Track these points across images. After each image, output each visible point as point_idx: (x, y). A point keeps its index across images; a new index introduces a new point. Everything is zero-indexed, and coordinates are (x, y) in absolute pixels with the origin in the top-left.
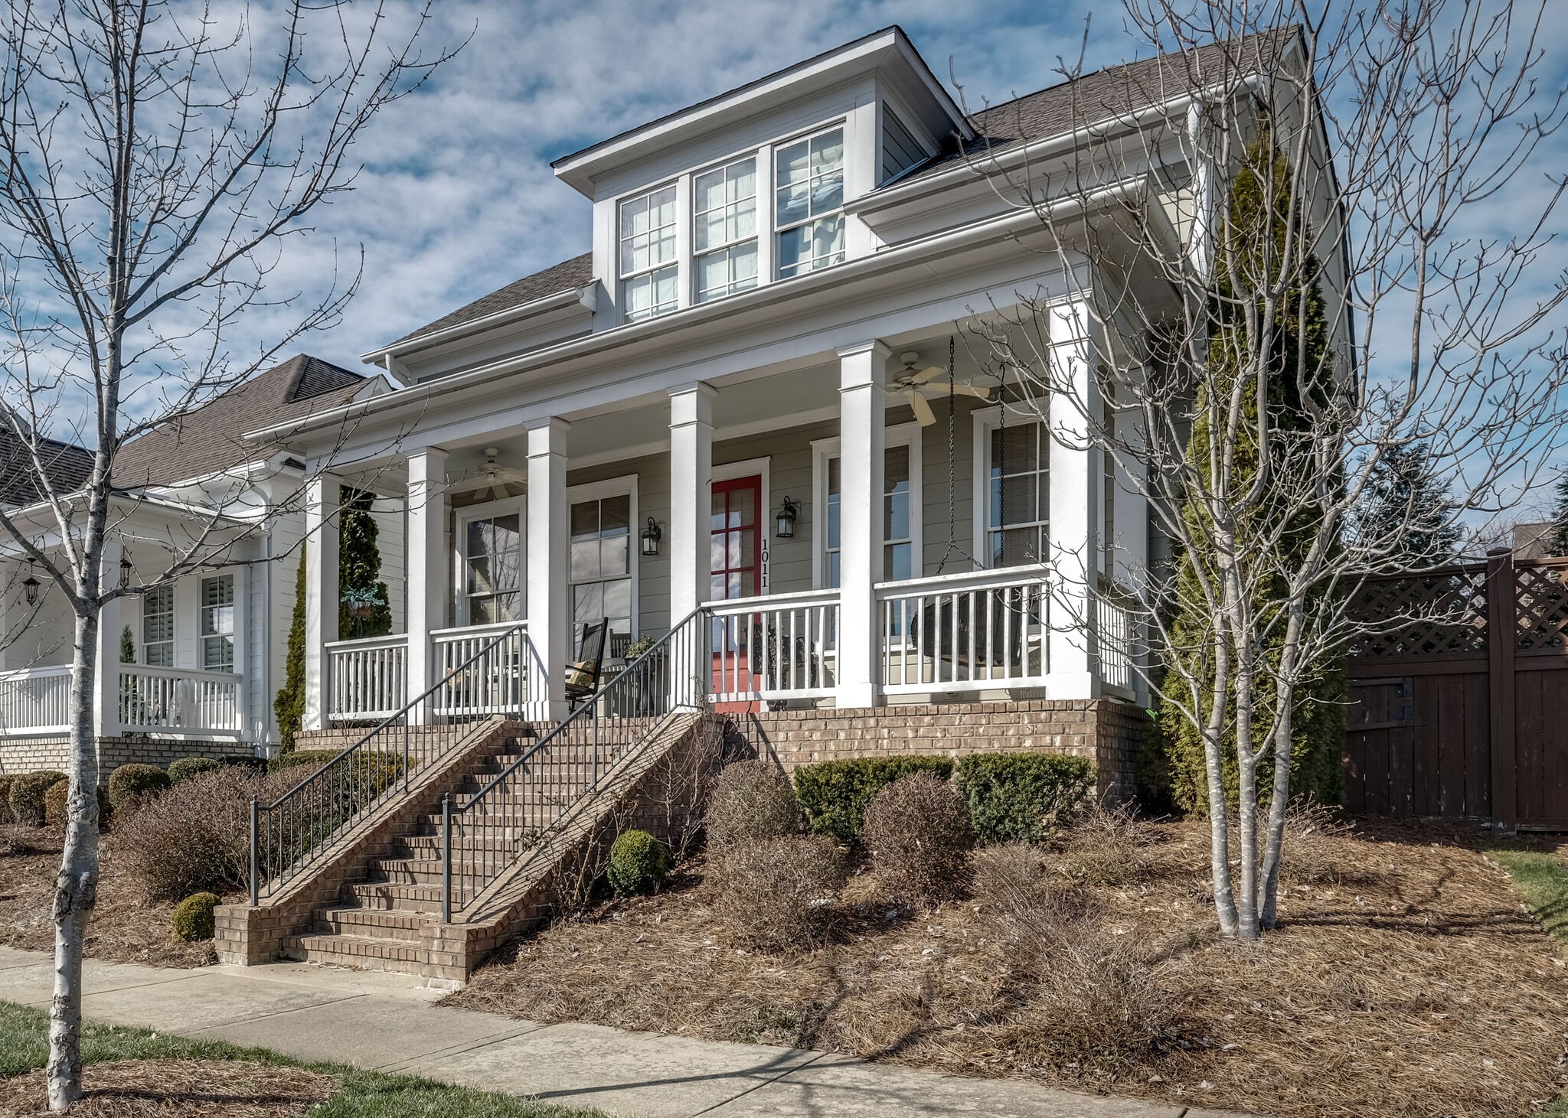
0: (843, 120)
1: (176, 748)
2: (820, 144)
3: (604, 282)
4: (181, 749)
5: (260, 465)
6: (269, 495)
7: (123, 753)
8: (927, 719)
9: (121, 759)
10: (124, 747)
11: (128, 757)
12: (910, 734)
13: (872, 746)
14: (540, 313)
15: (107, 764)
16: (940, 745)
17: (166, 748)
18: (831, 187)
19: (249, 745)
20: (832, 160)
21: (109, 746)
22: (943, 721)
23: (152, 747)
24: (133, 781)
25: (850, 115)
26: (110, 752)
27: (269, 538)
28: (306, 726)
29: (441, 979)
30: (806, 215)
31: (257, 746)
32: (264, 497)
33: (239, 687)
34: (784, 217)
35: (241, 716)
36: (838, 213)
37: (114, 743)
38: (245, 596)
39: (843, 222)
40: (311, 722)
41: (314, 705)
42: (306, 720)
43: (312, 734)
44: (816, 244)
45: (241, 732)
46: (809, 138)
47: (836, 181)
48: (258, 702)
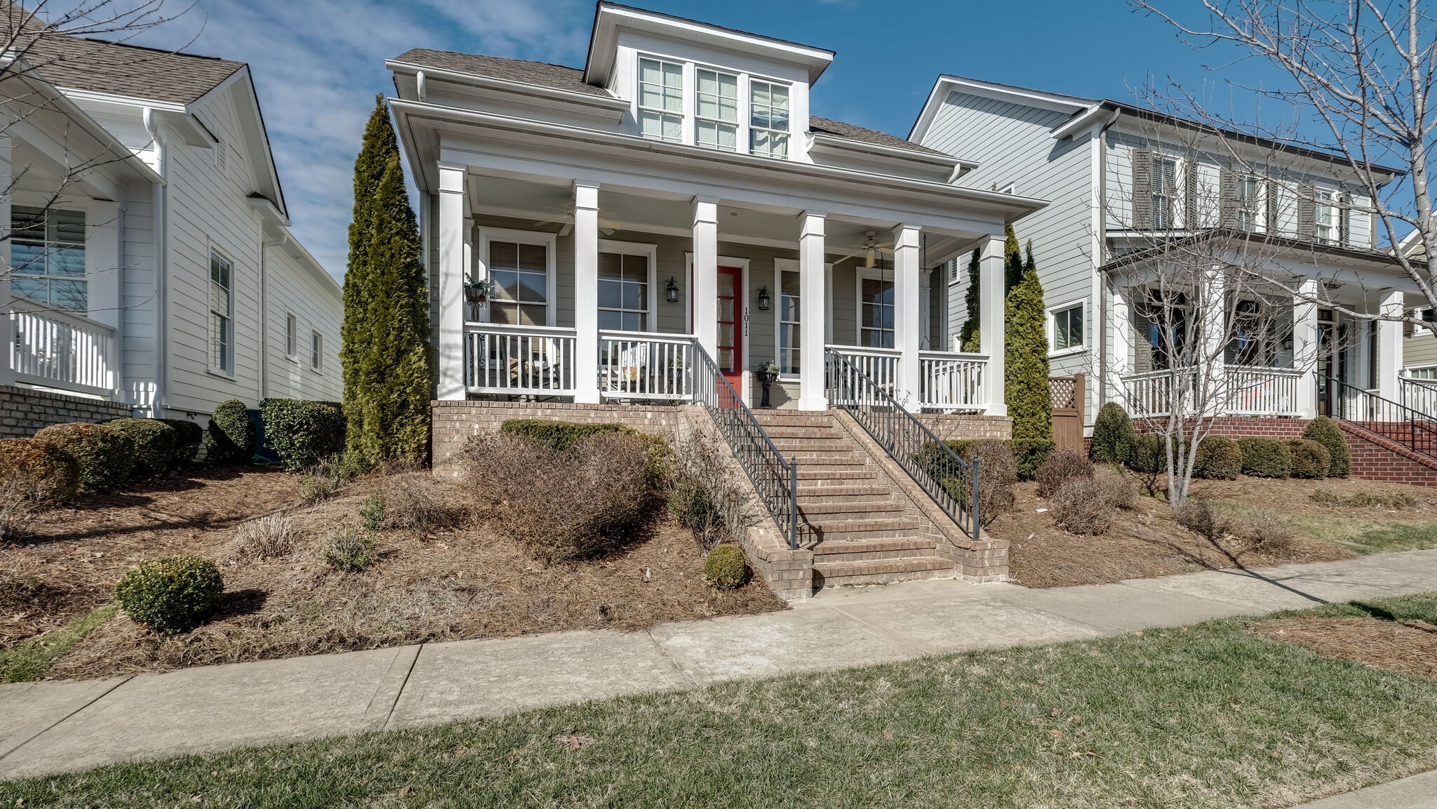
0: (791, 84)
2: (776, 89)
3: (629, 103)
5: (181, 108)
6: (164, 141)
7: (22, 407)
9: (18, 415)
10: (21, 400)
11: (26, 413)
14: (588, 105)
18: (780, 117)
19: (129, 407)
20: (779, 102)
21: (7, 398)
23: (48, 403)
24: (100, 444)
25: (795, 83)
26: (7, 406)
27: (165, 187)
28: (442, 395)
29: (991, 575)
30: (767, 126)
31: (140, 408)
32: (160, 143)
33: (110, 342)
34: (754, 121)
35: (110, 374)
36: (782, 133)
37: (12, 395)
38: (119, 241)
39: (784, 140)
40: (450, 392)
41: (452, 377)
42: (441, 389)
43: (458, 404)
44: (768, 144)
45: (112, 392)
46: (770, 83)
47: (782, 115)
48: (145, 361)
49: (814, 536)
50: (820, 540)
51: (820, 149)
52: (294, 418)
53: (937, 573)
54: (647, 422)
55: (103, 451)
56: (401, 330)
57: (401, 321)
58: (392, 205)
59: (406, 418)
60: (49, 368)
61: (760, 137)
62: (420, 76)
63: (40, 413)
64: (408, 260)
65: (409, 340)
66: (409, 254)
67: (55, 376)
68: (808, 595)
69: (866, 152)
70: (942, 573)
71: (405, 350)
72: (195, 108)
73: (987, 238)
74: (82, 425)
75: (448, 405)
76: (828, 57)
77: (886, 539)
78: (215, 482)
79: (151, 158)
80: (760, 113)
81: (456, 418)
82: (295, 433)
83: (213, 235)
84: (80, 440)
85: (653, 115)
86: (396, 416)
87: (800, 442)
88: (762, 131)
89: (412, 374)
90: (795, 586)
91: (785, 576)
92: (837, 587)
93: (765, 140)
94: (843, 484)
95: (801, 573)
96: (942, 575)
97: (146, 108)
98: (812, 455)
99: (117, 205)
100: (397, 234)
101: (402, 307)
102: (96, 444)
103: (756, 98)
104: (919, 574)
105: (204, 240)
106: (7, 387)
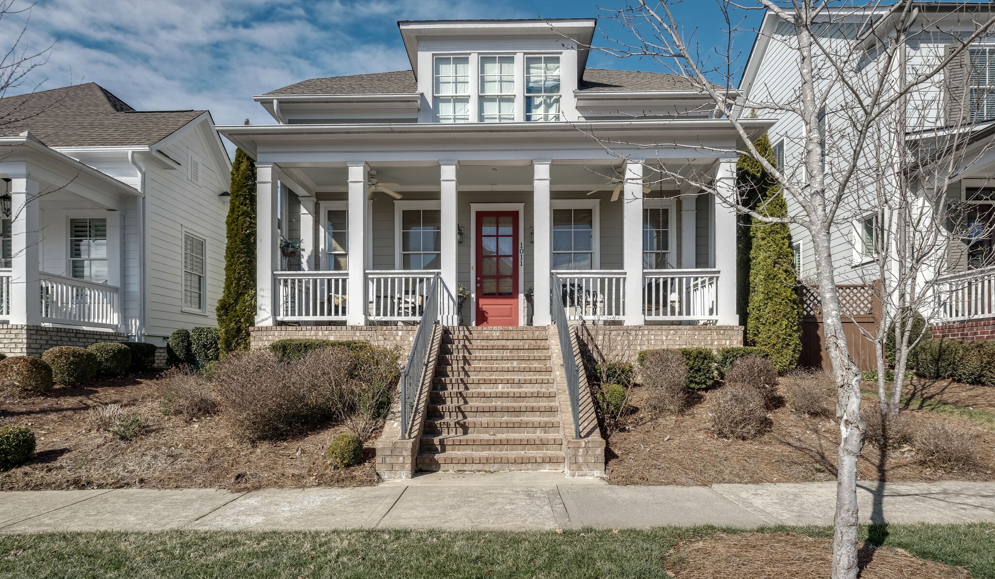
0: (561, 53)
1: (80, 336)
2: (548, 60)
3: (425, 95)
4: (83, 336)
5: (146, 148)
6: (144, 170)
7: (43, 338)
8: (672, 332)
9: (42, 342)
10: (44, 333)
11: (47, 341)
12: (664, 338)
13: (646, 343)
14: (390, 101)
15: (33, 346)
16: (678, 343)
17: (73, 335)
18: (553, 82)
19: (125, 335)
20: (552, 70)
21: (34, 332)
22: (679, 333)
23: (64, 334)
24: (72, 358)
25: (564, 51)
26: (34, 337)
27: (144, 198)
28: (258, 323)
29: (585, 470)
30: (541, 92)
31: (132, 336)
32: (140, 171)
33: (115, 296)
34: (529, 90)
35: (116, 315)
36: (555, 96)
37: (37, 331)
38: (121, 234)
39: (557, 101)
40: (263, 320)
41: (264, 310)
42: (257, 319)
43: (267, 329)
44: (543, 107)
45: (117, 326)
46: (543, 56)
47: (555, 80)
48: (134, 307)
49: (460, 430)
50: (465, 433)
51: (582, 103)
52: (207, 339)
53: (547, 466)
54: (398, 338)
55: (72, 363)
56: (239, 280)
57: (239, 273)
58: (240, 195)
59: (240, 339)
60: (71, 313)
61: (537, 101)
62: (275, 102)
63: (57, 341)
64: (248, 231)
65: (244, 286)
66: (248, 228)
67: (75, 317)
68: (407, 476)
69: (627, 99)
70: (553, 466)
71: (241, 294)
72: (160, 146)
73: (718, 162)
74: (64, 348)
75: (260, 329)
76: (591, 24)
77: (524, 435)
78: (148, 381)
79: (134, 181)
80: (536, 82)
81: (265, 338)
82: (209, 349)
83: (185, 223)
84: (60, 356)
85: (447, 100)
86: (234, 338)
87: (511, 352)
88: (539, 97)
89: (245, 309)
90: (397, 469)
91: (388, 460)
92: (451, 471)
93: (540, 104)
94: (522, 387)
95: (401, 458)
96: (552, 467)
97: (129, 150)
98: (513, 364)
99: (118, 213)
100: (242, 214)
101: (241, 263)
102: (69, 358)
103: (532, 71)
104: (529, 466)
105: (179, 228)
106: (33, 326)
